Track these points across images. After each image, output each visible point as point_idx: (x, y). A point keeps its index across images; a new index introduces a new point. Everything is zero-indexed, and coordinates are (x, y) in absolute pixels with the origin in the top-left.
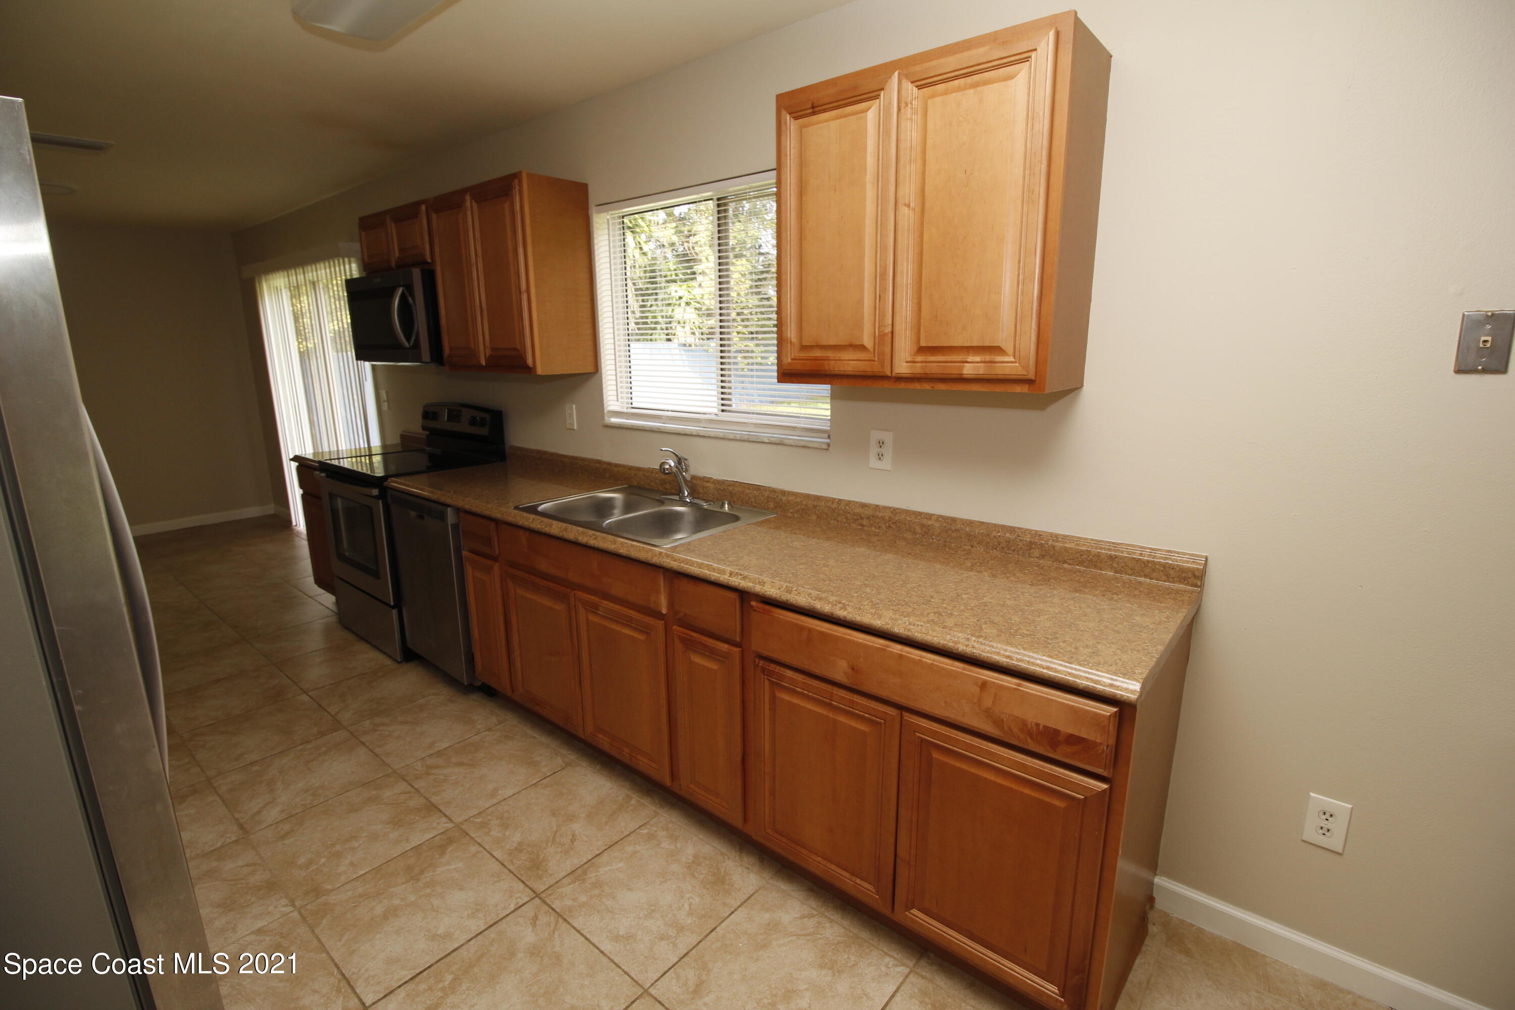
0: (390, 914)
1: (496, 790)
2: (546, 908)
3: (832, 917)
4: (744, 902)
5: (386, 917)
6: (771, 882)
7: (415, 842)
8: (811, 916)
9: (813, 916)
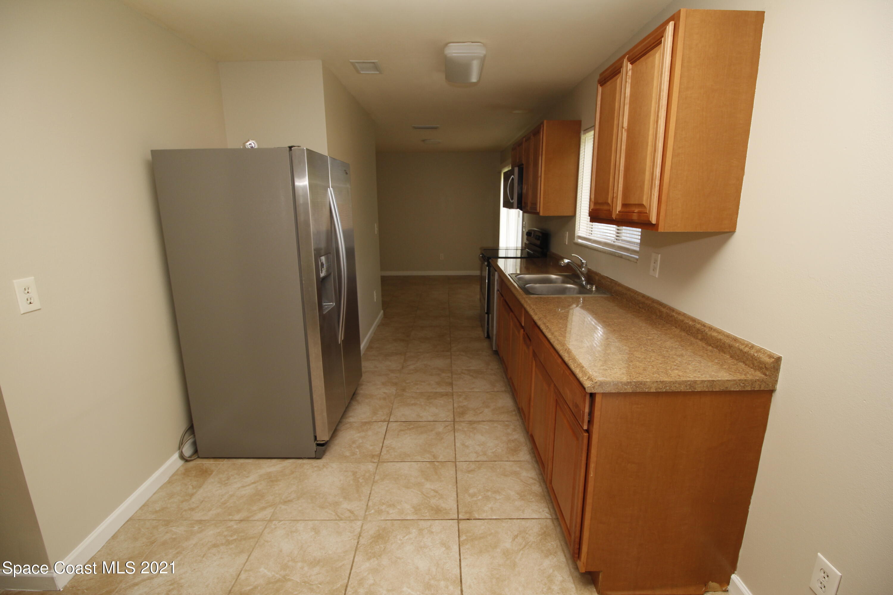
0: (415, 404)
1: (474, 388)
2: (453, 425)
3: (542, 485)
4: (516, 461)
5: (412, 405)
6: (534, 462)
7: (437, 391)
8: (534, 479)
9: (536, 480)
